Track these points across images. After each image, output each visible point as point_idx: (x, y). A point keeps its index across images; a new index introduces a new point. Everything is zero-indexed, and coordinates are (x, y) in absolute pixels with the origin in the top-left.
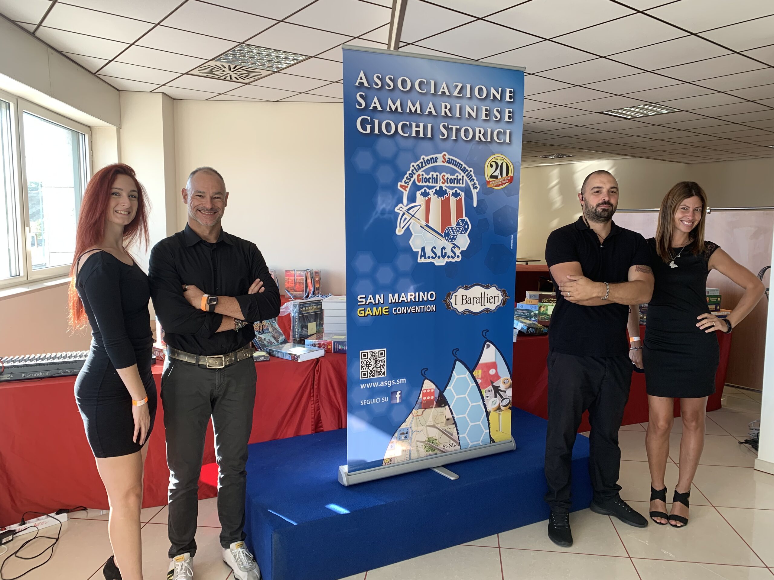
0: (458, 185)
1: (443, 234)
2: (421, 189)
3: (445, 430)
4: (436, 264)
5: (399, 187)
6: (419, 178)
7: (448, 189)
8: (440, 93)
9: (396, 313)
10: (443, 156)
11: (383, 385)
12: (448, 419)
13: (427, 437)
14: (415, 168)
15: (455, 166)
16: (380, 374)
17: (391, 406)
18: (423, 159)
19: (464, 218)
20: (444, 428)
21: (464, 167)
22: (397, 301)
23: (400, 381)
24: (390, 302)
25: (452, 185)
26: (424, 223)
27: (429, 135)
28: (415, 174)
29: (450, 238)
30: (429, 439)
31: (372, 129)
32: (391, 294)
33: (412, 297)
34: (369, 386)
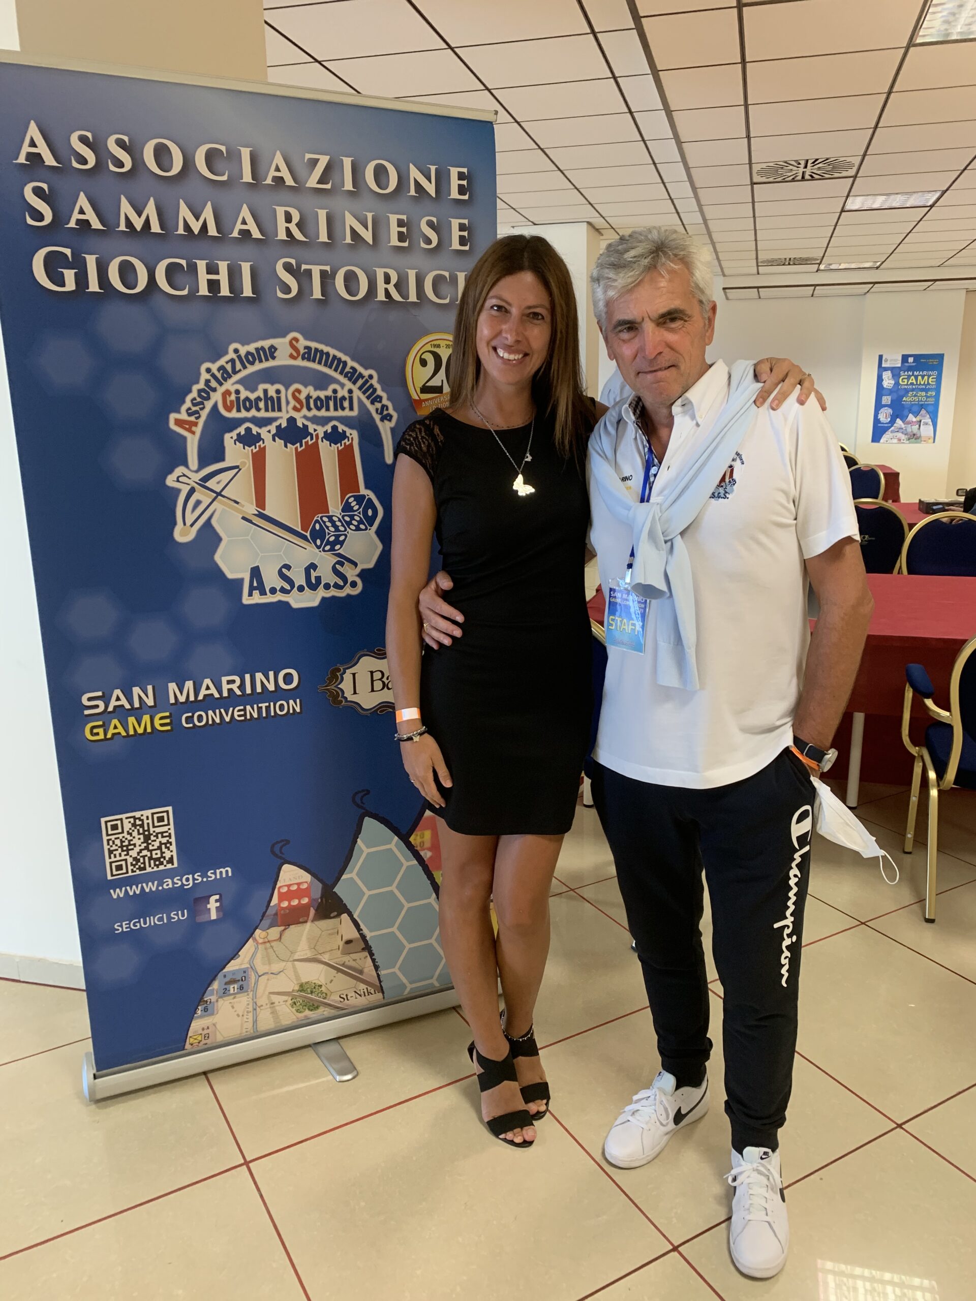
0: (340, 413)
1: (308, 534)
2: (236, 428)
3: (343, 965)
4: (295, 605)
5: (172, 425)
6: (228, 399)
7: (313, 423)
8: (269, 181)
9: (191, 725)
10: (291, 343)
11: (170, 886)
12: (348, 942)
13: (295, 982)
14: (213, 376)
15: (325, 365)
16: (162, 863)
17: (196, 928)
18: (236, 351)
19: (363, 491)
20: (339, 960)
21: (352, 368)
22: (192, 698)
23: (215, 873)
24: (172, 701)
25: (323, 413)
26: (251, 509)
27: (248, 292)
28: (214, 390)
29: (328, 543)
30: (301, 986)
31: (82, 279)
32: (174, 684)
33: (234, 687)
34: (135, 890)
